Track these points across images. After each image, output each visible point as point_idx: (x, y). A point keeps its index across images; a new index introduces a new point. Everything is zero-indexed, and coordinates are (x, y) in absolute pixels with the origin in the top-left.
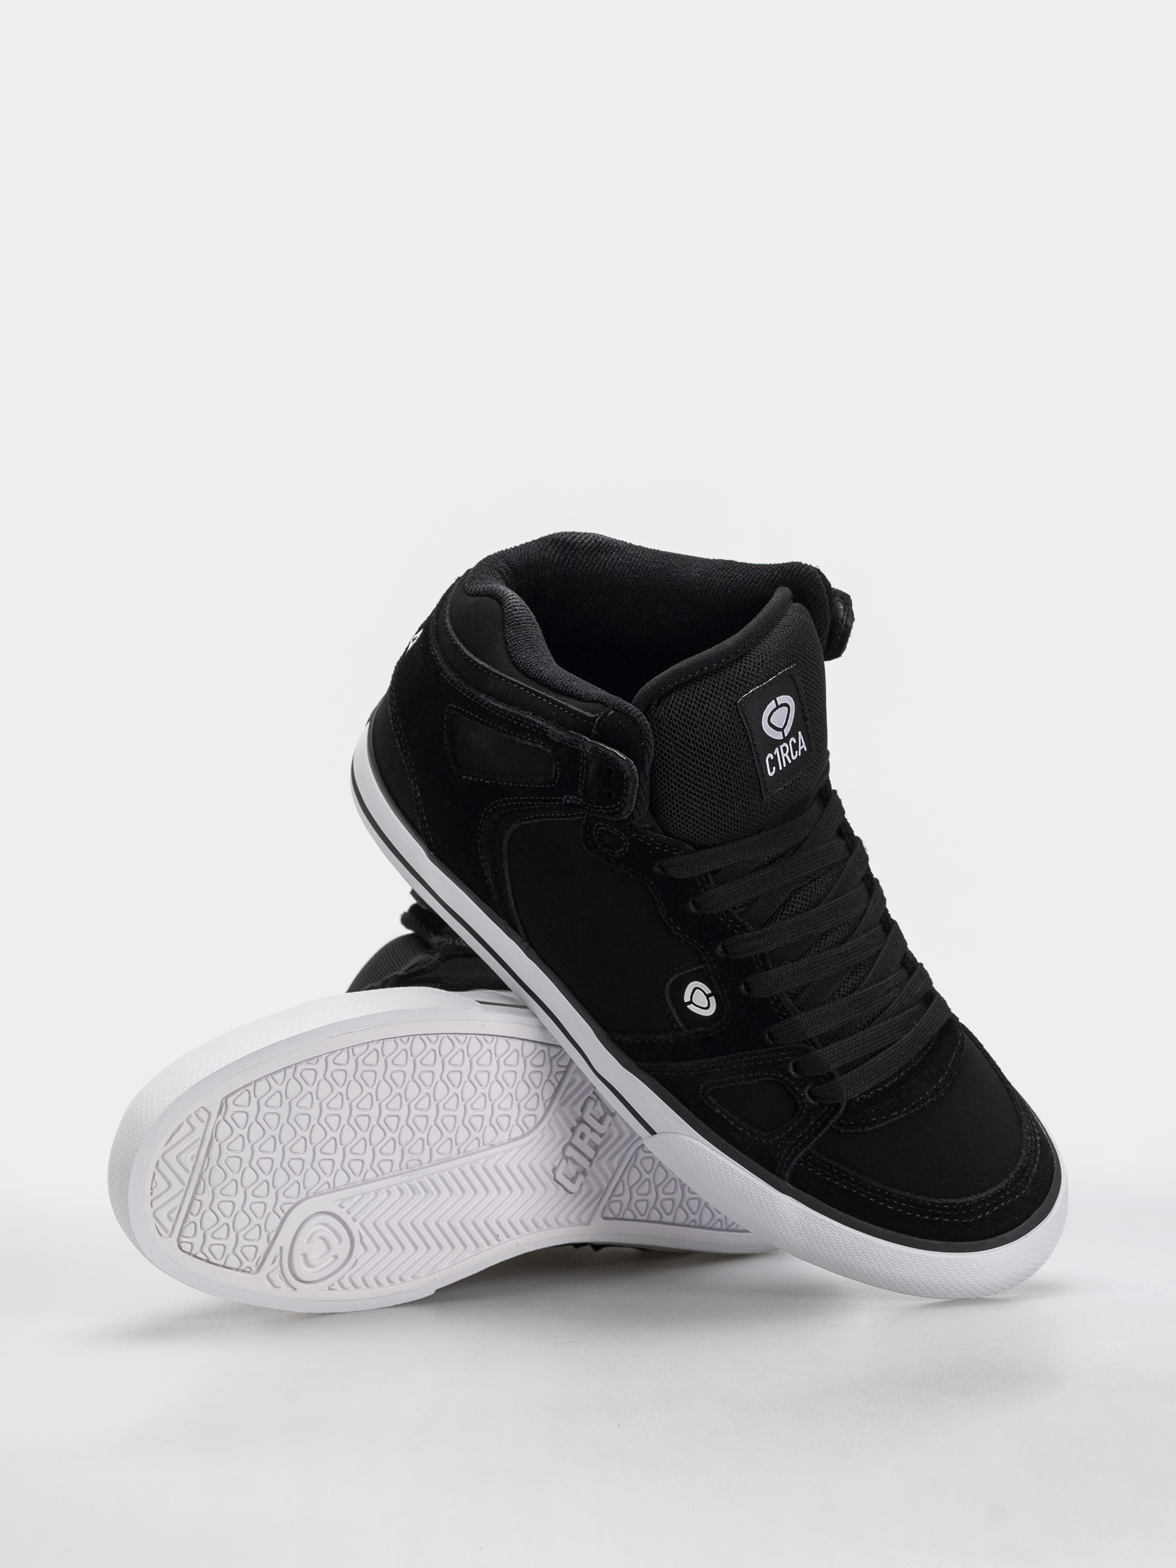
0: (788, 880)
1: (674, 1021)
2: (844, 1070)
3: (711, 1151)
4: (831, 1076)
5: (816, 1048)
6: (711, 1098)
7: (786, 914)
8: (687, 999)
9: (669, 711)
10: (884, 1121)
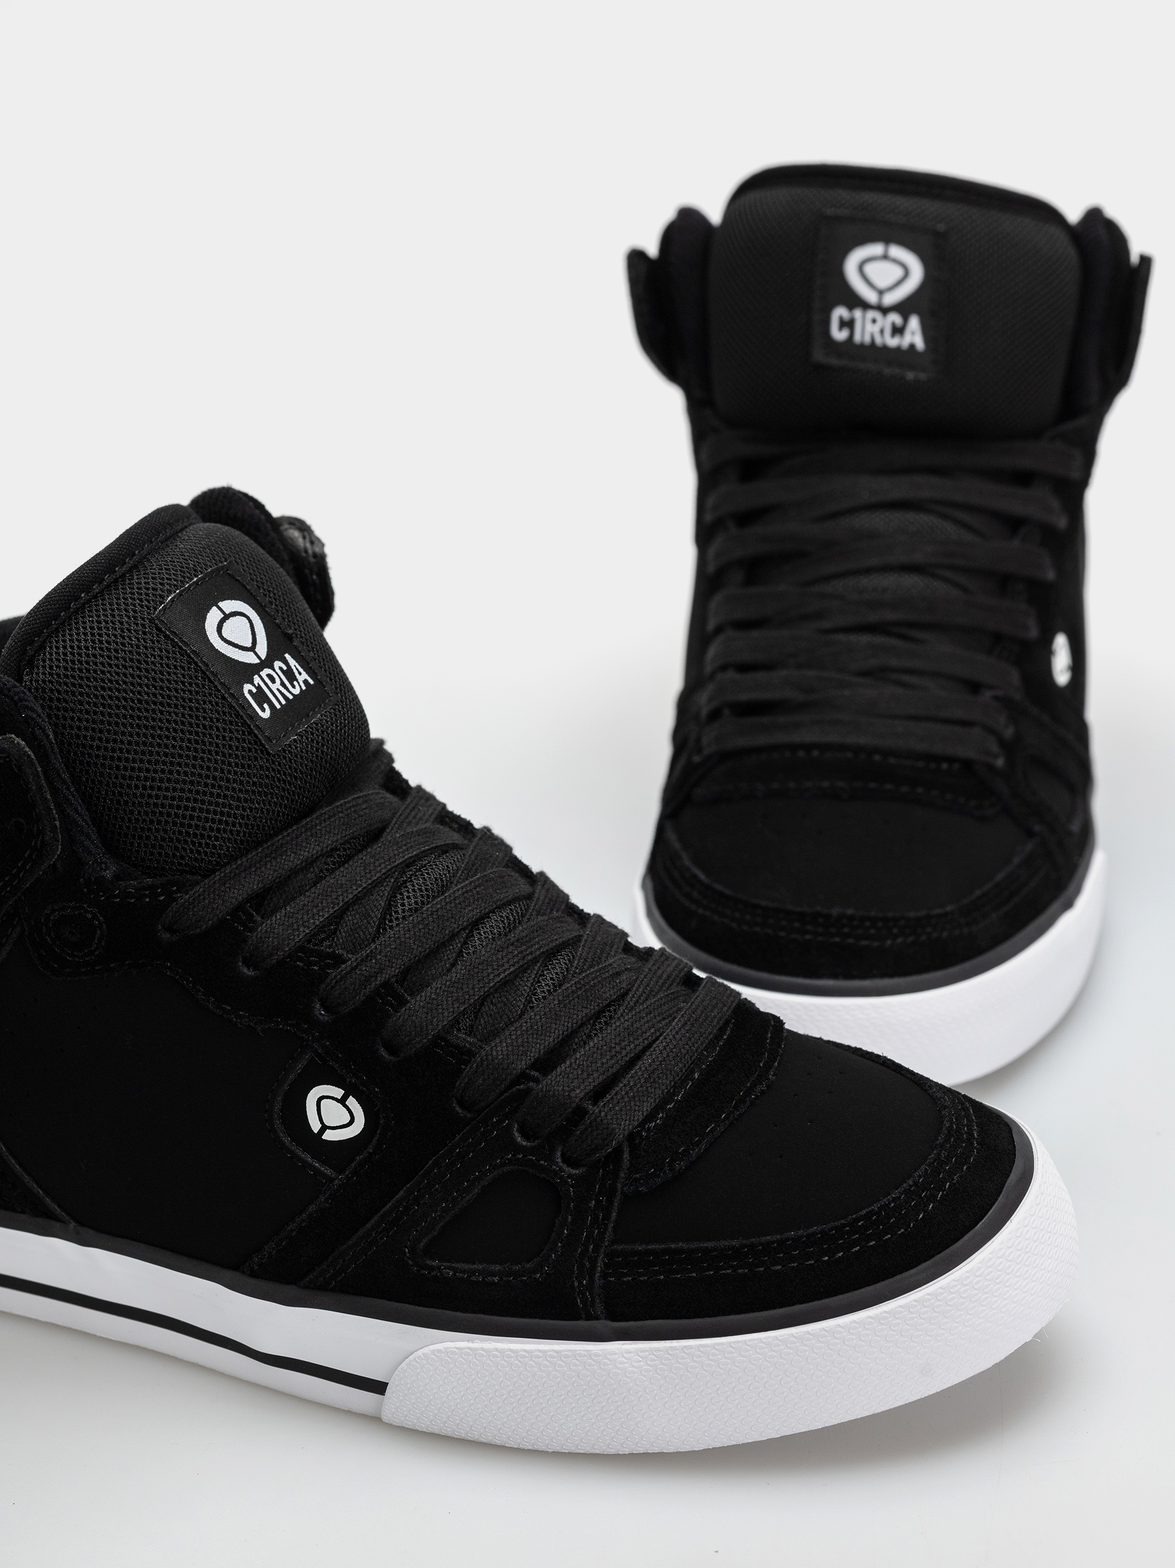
0: (378, 875)
1: (317, 1172)
2: (597, 1095)
3: (471, 1345)
4: (580, 1113)
5: (536, 1081)
6: (429, 1262)
7: (397, 919)
8: (316, 1127)
9: (51, 668)
10: (698, 1143)
